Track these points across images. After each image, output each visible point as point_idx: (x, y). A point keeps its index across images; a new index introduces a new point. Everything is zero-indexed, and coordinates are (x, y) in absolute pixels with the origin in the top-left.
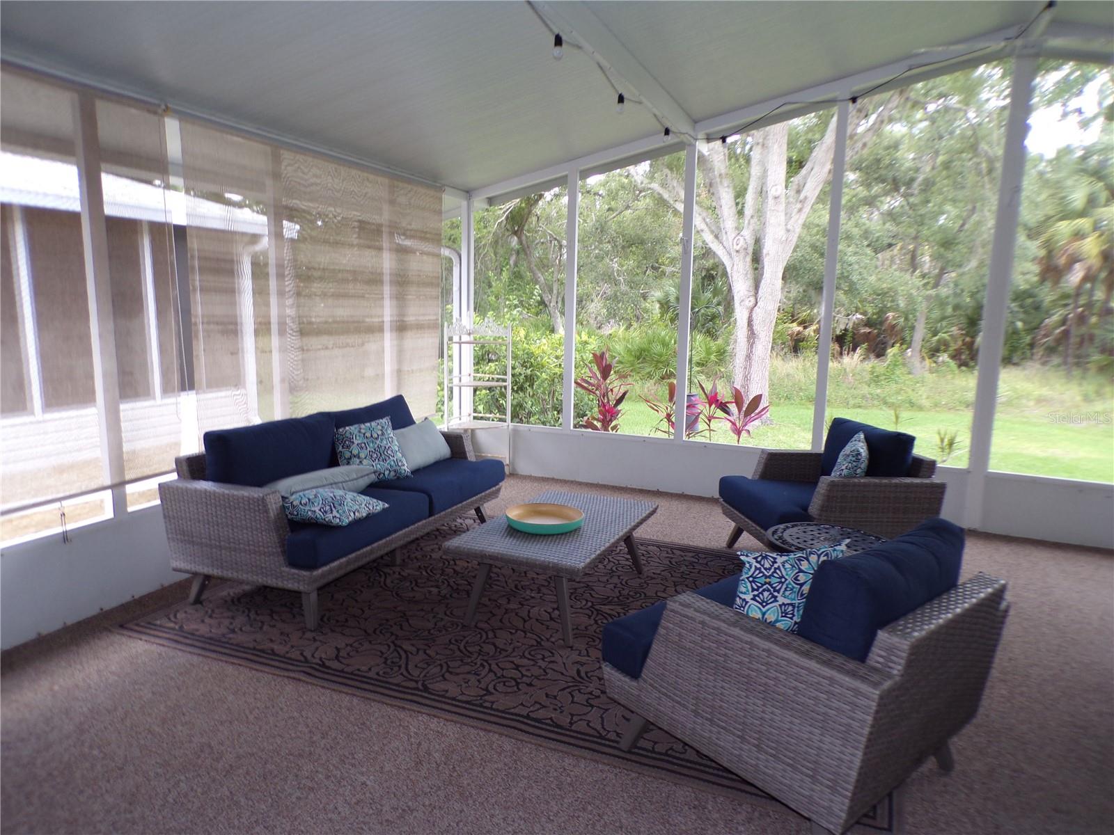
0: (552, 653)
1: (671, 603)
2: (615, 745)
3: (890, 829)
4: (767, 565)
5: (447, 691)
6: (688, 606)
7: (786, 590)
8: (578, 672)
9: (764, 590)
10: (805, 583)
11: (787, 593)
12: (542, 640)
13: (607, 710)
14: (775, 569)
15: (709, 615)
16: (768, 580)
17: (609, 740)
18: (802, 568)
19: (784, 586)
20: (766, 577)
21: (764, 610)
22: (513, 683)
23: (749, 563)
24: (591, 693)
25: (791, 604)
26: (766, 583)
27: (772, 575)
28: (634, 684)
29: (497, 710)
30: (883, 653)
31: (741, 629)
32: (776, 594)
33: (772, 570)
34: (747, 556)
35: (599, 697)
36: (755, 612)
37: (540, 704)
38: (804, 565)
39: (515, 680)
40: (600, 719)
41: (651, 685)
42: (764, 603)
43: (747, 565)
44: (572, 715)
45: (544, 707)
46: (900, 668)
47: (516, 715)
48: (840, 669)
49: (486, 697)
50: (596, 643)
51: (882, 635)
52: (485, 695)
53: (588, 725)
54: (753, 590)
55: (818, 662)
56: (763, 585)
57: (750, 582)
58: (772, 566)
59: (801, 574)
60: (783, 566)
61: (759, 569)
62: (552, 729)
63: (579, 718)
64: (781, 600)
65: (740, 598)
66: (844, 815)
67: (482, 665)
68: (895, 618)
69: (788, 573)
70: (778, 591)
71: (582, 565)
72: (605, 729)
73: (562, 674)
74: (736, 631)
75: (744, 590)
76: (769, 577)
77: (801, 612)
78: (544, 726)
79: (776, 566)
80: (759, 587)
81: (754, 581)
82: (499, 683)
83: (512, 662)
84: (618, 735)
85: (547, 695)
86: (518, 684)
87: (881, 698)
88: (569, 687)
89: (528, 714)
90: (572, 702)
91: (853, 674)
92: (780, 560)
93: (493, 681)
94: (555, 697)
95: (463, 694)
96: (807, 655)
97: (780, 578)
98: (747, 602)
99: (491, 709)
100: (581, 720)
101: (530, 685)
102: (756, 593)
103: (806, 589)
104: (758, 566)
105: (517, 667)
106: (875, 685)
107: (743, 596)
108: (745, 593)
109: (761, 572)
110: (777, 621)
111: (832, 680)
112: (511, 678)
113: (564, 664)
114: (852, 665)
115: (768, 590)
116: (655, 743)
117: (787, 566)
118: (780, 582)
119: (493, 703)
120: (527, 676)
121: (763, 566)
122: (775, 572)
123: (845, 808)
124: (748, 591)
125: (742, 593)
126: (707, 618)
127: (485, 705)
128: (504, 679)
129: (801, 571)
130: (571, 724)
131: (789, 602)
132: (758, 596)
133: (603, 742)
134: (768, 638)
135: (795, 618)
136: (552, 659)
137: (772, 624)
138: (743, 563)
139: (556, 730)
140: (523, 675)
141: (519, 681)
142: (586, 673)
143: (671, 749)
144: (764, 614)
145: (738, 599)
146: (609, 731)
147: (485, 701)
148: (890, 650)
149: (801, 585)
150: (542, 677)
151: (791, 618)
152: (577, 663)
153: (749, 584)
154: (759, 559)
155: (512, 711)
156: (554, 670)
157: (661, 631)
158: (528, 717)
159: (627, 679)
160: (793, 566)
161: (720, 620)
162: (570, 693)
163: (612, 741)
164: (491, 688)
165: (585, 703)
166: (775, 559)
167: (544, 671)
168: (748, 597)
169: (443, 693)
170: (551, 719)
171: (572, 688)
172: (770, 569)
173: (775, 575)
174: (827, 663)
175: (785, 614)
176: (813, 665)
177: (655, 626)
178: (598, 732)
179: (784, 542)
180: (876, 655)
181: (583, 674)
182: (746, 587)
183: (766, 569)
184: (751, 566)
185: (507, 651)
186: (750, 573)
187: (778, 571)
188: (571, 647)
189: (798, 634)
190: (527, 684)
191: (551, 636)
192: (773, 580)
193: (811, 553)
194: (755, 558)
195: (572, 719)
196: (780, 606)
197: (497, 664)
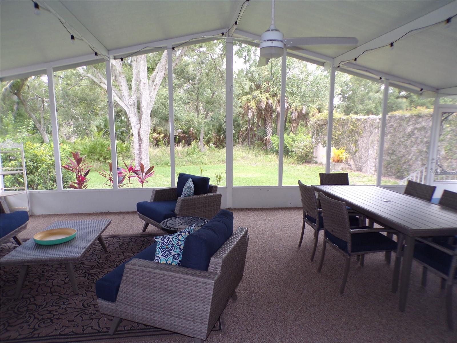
0: (68, 300)
1: (127, 265)
2: (106, 333)
4: (166, 241)
5: (10, 336)
6: (135, 265)
7: (174, 249)
8: (83, 305)
9: (166, 251)
10: (181, 245)
11: (175, 250)
12: (61, 295)
13: (100, 319)
14: (169, 241)
15: (145, 267)
16: (167, 247)
17: (104, 332)
18: (180, 239)
19: (174, 248)
20: (166, 246)
21: (167, 259)
22: (49, 321)
23: (159, 241)
24: (91, 313)
25: (177, 254)
26: (166, 248)
27: (169, 244)
28: (114, 304)
29: (42, 337)
30: (213, 266)
31: (159, 269)
32: (171, 251)
33: (168, 242)
34: (158, 239)
35: (95, 314)
36: (163, 261)
37: (66, 326)
38: (180, 238)
39: (50, 319)
40: (97, 324)
41: (121, 303)
42: (166, 256)
43: (158, 242)
44: (83, 327)
45: (68, 327)
46: (219, 270)
47: (53, 336)
48: (199, 276)
49: (35, 332)
50: (90, 289)
51: (212, 259)
52: (34, 331)
53: (92, 328)
54: (162, 252)
55: (191, 276)
56: (165, 249)
57: (160, 249)
58: (168, 241)
59: (179, 241)
60: (172, 240)
61: (163, 243)
62: (74, 336)
63: (87, 326)
64: (173, 253)
65: (157, 256)
66: (206, 331)
67: (30, 317)
68: (216, 251)
69: (175, 242)
70: (172, 250)
71: (80, 255)
72: (101, 328)
73: (75, 308)
74: (157, 271)
75: (158, 253)
76: (168, 245)
77: (181, 256)
78: (69, 336)
79: (170, 240)
80: (164, 250)
81: (162, 248)
82: (41, 323)
83: (47, 310)
84: (107, 328)
85: (69, 321)
86: (52, 320)
87: (215, 283)
88: (80, 313)
89: (60, 333)
90: (82, 320)
91: (204, 277)
92: (171, 237)
93: (37, 323)
94: (73, 321)
95: (20, 335)
96: (186, 273)
97: (172, 245)
98: (160, 258)
99: (38, 337)
100: (88, 327)
101: (59, 319)
102: (163, 253)
103: (182, 247)
104: (163, 242)
105: (50, 312)
106: (212, 279)
107: (158, 255)
108: (159, 254)
109: (164, 244)
110: (172, 262)
111: (197, 281)
112: (48, 318)
113: (75, 303)
114: (203, 273)
115: (168, 251)
116: (125, 326)
117: (174, 239)
118: (172, 247)
119: (39, 334)
120: (56, 315)
121: (165, 241)
122: (169, 243)
123: (207, 328)
124: (160, 253)
125: (157, 254)
126: (144, 268)
127: (35, 336)
128: (44, 320)
129: (179, 240)
130: (83, 331)
131: (176, 253)
132: (164, 254)
133: (101, 334)
134: (170, 271)
135: (179, 260)
136: (69, 303)
137: (170, 264)
138: (156, 242)
139: (76, 336)
140: (54, 315)
141: (52, 318)
142: (87, 304)
143: (133, 326)
144: (167, 261)
145: (156, 257)
146: (103, 328)
147: (34, 334)
148: (216, 264)
149: (180, 246)
150: (65, 313)
151: (178, 260)
152: (82, 301)
153: (160, 250)
154: (163, 239)
155: (51, 334)
156: (70, 308)
157: (124, 278)
158: (60, 335)
159: (110, 303)
160: (176, 239)
161: (150, 268)
162: (80, 316)
163: (106, 332)
164: (37, 327)
165: (89, 319)
166: (169, 237)
167: (65, 309)
168: (160, 255)
169: (7, 338)
170: (73, 332)
171: (81, 314)
172: (167, 242)
173: (170, 244)
174: (194, 275)
175: (175, 259)
177: (120, 276)
178: (97, 330)
179: (168, 227)
180: (211, 268)
181: (86, 305)
182: (159, 251)
183: (166, 242)
184: (160, 243)
185: (42, 305)
186: (160, 246)
187: (171, 242)
188: (78, 294)
189: (181, 266)
190: (57, 319)
191: (66, 291)
192: (169, 246)
193: (182, 232)
194: (161, 239)
195: (83, 328)
196: (173, 256)
197: (38, 314)
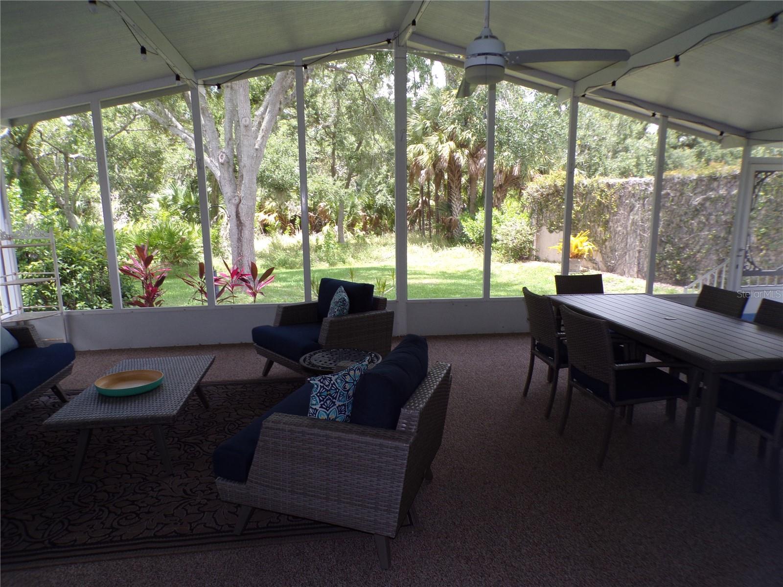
0: (157, 483)
1: (266, 423)
2: (230, 533)
3: (412, 524)
4: (327, 383)
5: (75, 540)
6: (279, 422)
7: (340, 396)
8: (184, 491)
9: (327, 400)
10: (349, 390)
11: (340, 398)
12: (147, 476)
13: (216, 511)
14: (332, 384)
15: (294, 425)
16: (329, 392)
17: (224, 532)
18: (347, 380)
19: (339, 394)
20: (327, 391)
21: (328, 413)
22: (134, 515)
23: (316, 384)
24: (199, 503)
25: (344, 405)
26: (328, 395)
27: (331, 389)
28: (243, 486)
29: (128, 540)
30: (405, 421)
31: (319, 428)
32: (334, 400)
34: (314, 380)
35: (206, 504)
36: (323, 416)
37: (162, 523)
38: (348, 379)
39: (134, 512)
40: (213, 519)
41: (256, 483)
42: (328, 408)
43: (316, 386)
44: (190, 524)
45: (166, 524)
46: (415, 427)
47: (144, 538)
48: (385, 437)
49: (114, 534)
50: (191, 467)
51: (404, 411)
52: (112, 532)
53: (205, 526)
54: (320, 401)
55: (370, 437)
56: (326, 397)
57: (318, 396)
58: (330, 383)
59: (347, 384)
60: (336, 381)
61: (323, 387)
62: (178, 538)
63: (196, 524)
64: (338, 403)
65: (312, 408)
66: (396, 524)
67: (100, 510)
68: (407, 399)
69: (339, 385)
70: (335, 398)
71: (175, 412)
72: (219, 525)
73: (173, 497)
74: (316, 431)
75: (314, 402)
76: (329, 390)
77: (350, 408)
78: (171, 539)
79: (332, 382)
80: (323, 399)
81: (321, 396)
82: (121, 519)
83: (127, 500)
84: (229, 526)
85: (166, 516)
86: (138, 515)
87: (410, 447)
88: (181, 505)
89: (154, 534)
90: (187, 514)
91: (393, 438)
92: (334, 378)
93: (115, 519)
94: (173, 515)
95: (91, 538)
96: (363, 434)
97: (336, 389)
98: (317, 410)
99: (121, 540)
100: (198, 525)
101: (149, 512)
102: (322, 403)
103: (351, 393)
104: (322, 385)
105: (133, 503)
106: (406, 441)
107: (314, 407)
108: (315, 405)
109: (324, 388)
110: (336, 417)
111: (381, 446)
112: (130, 512)
113: (171, 489)
114: (390, 433)
115: (330, 399)
116: (258, 522)
117: (339, 381)
118: (335, 393)
119: (121, 536)
120: (144, 507)
121: (325, 384)
122: (332, 386)
123: (396, 519)
124: (317, 402)
125: (313, 405)
126: (293, 427)
127: (115, 539)
128: (125, 515)
129: (347, 382)
130: (192, 530)
131: (342, 403)
132: (324, 404)
133: (220, 534)
134: (337, 430)
135: (347, 413)
136: (161, 488)
137: (334, 420)
138: (312, 386)
139: (181, 538)
140: (140, 507)
141: (138, 512)
142: (191, 490)
143: (270, 522)
144: (328, 415)
145: (311, 410)
146: (222, 526)
147: (114, 537)
148: (409, 418)
149: (348, 391)
150: (156, 504)
151: (344, 414)
152: (181, 485)
153: (317, 398)
154: (322, 381)
155: (141, 536)
156: (164, 495)
157: (260, 443)
158: (155, 536)
159: (236, 484)
160: (341, 380)
161: (303, 426)
162: (183, 508)
163: (228, 532)
164: (115, 525)
165: (197, 512)
166: (330, 378)
167: (157, 499)
168: (317, 407)
169: (72, 543)
170: (175, 531)
171: (184, 505)
172: (329, 385)
173: (333, 388)
174: (376, 436)
175: (340, 412)
176: (354, 437)
177: (254, 442)
178: (214, 529)
179: (313, 365)
180: (402, 424)
181: (189, 492)
182: (316, 400)
183: (326, 386)
184: (318, 386)
185: (118, 493)
186: (318, 391)
187: (334, 386)
188: (173, 475)
189: (351, 422)
190: (145, 513)
191: (153, 471)
192: (332, 392)
193: (350, 370)
194: (320, 381)
195: (191, 526)
196: (337, 407)
197: (114, 505)
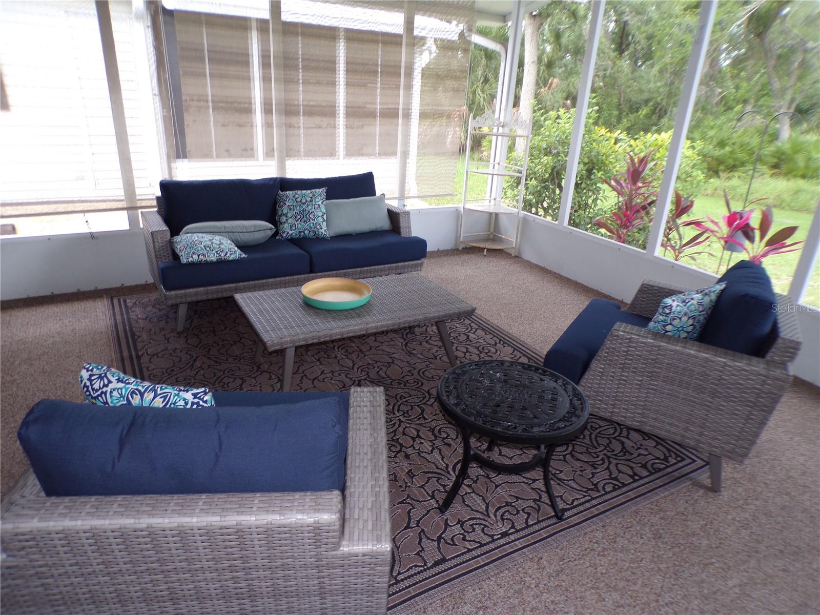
4: (96, 386)
33: (99, 393)
58: (100, 388)
60: (111, 392)
61: (88, 387)
104: (88, 384)
109: (88, 391)
121: (92, 385)
122: (100, 395)
172: (97, 391)
173: (100, 398)
183: (93, 389)
187: (103, 395)
